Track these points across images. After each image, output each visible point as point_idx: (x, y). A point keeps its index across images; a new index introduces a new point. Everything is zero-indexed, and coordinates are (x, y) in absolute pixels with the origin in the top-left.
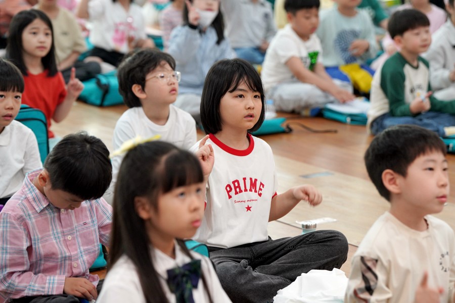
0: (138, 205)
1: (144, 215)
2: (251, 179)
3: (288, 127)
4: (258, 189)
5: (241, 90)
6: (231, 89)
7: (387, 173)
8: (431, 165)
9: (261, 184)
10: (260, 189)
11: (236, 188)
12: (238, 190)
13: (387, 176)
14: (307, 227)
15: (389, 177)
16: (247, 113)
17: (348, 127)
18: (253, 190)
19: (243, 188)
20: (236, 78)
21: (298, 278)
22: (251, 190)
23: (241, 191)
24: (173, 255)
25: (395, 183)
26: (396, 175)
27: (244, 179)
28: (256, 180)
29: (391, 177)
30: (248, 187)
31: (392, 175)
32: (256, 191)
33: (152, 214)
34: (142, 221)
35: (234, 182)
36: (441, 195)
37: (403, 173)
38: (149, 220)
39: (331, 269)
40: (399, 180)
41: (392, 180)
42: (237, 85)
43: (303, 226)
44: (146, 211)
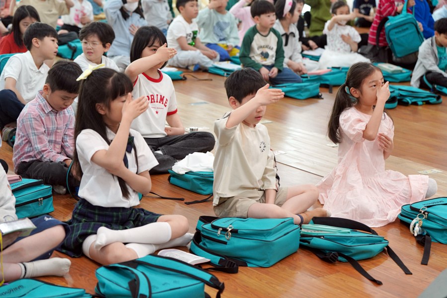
0: (98, 107)
1: (102, 112)
2: (161, 96)
3: (184, 77)
4: (164, 102)
5: (155, 46)
6: (149, 45)
7: (231, 98)
9: (167, 100)
10: (166, 103)
11: (152, 99)
12: (153, 101)
14: (192, 130)
15: (232, 100)
18: (161, 102)
19: (156, 100)
20: (153, 39)
21: (187, 156)
22: (160, 102)
23: (154, 102)
25: (235, 104)
27: (157, 95)
28: (164, 97)
29: (234, 100)
30: (159, 101)
32: (163, 103)
33: (107, 112)
34: (101, 115)
35: (151, 96)
38: (106, 115)
39: (206, 152)
42: (153, 43)
43: (190, 129)
44: (103, 110)
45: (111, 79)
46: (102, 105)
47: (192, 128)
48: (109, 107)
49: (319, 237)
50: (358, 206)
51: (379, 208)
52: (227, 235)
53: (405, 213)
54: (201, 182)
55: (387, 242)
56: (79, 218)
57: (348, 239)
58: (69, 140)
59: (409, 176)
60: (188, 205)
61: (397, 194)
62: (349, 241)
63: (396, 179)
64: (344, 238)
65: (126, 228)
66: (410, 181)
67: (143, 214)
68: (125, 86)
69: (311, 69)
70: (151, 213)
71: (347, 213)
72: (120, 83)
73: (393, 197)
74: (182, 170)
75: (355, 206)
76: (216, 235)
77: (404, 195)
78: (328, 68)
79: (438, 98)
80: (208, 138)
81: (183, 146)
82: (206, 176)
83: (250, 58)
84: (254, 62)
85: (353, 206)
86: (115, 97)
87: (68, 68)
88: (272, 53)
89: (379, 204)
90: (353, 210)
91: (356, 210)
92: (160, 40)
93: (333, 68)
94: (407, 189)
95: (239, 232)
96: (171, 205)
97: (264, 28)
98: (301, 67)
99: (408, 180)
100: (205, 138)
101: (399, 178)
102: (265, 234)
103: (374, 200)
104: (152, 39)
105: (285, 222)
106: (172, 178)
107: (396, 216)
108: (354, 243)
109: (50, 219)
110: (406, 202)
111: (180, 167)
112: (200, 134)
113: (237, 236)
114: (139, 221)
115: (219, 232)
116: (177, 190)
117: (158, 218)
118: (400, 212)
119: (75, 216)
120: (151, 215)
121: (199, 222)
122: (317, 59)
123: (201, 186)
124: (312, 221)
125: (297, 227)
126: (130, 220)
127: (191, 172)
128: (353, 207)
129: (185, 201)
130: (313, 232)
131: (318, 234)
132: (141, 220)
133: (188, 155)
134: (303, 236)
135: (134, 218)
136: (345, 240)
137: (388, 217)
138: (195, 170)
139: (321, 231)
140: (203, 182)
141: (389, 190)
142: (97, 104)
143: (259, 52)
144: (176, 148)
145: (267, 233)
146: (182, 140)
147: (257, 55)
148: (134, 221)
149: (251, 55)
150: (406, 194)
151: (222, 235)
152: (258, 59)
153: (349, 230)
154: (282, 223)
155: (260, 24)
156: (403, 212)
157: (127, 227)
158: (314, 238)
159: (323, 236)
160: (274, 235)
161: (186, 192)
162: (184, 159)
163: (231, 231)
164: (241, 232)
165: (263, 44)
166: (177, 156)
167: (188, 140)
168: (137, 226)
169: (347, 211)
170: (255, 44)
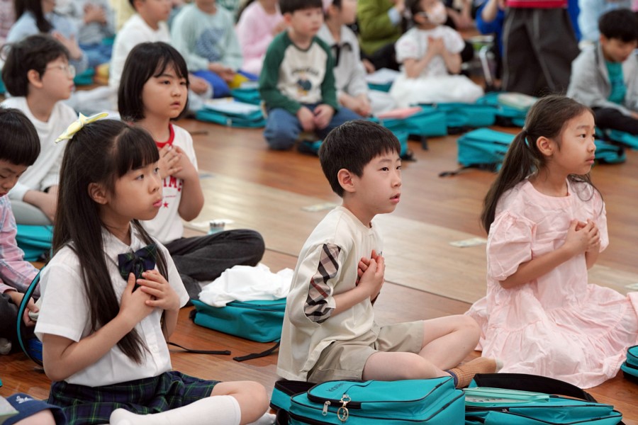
0: (93, 190)
1: (99, 199)
4: (177, 185)
5: (167, 76)
6: (155, 74)
7: (342, 172)
8: (386, 165)
13: (342, 174)
14: (216, 225)
15: (344, 176)
16: (173, 100)
17: (229, 130)
18: (173, 186)
22: (170, 186)
24: (128, 241)
25: (349, 182)
26: (351, 175)
29: (347, 176)
30: (168, 182)
31: (347, 174)
32: (175, 187)
33: (109, 199)
36: (395, 194)
37: (359, 173)
38: (108, 205)
40: (354, 179)
41: (348, 180)
42: (164, 69)
43: (211, 225)
44: (102, 196)
45: (116, 139)
46: (100, 185)
47: (212, 222)
48: (112, 191)
49: (499, 409)
50: (551, 351)
51: (585, 353)
52: (341, 414)
53: (634, 361)
54: (257, 320)
55: (618, 414)
56: (66, 398)
57: (556, 412)
58: (5, 253)
59: (628, 293)
60: (241, 363)
61: (612, 328)
62: (559, 415)
63: (605, 303)
64: (547, 411)
65: (155, 412)
66: (634, 303)
67: (181, 382)
68: (142, 151)
69: (381, 108)
70: (194, 379)
71: (532, 365)
72: (133, 147)
73: (605, 333)
74: (220, 299)
75: (546, 353)
76: (321, 415)
77: (624, 330)
78: (411, 106)
79: (620, 153)
80: (252, 241)
81: (210, 257)
82: (265, 308)
83: (279, 91)
84: (285, 98)
85: (541, 352)
86: (123, 171)
87: (8, 120)
88: (316, 81)
89: (584, 347)
90: (542, 359)
91: (547, 359)
92: (175, 64)
93: (422, 105)
94: (628, 317)
95: (362, 407)
96: (210, 363)
97: (302, 36)
98: (363, 105)
99: (629, 303)
100: (248, 241)
101: (612, 301)
102: (411, 409)
103: (575, 340)
104: (161, 62)
105: (441, 384)
106: (198, 316)
107: (618, 367)
108: (566, 418)
109: (26, 399)
110: (631, 342)
111: (216, 293)
112: (237, 233)
113: (359, 414)
114: (178, 395)
115: (325, 408)
116: (210, 336)
117: (212, 389)
118: (624, 360)
119: (58, 396)
120: (196, 383)
121: (274, 392)
122: (386, 88)
123: (256, 325)
124: (473, 382)
125: (459, 394)
126: (161, 395)
127: (236, 302)
128: (541, 355)
129: (233, 355)
130: (485, 402)
131: (495, 404)
132: (182, 394)
133: (224, 271)
134: (469, 409)
135: (166, 390)
136: (550, 414)
137: (605, 370)
138: (243, 298)
139: (500, 398)
140: (261, 319)
141: (595, 320)
142: (91, 185)
143: (293, 79)
144: (196, 260)
145: (416, 405)
146: (205, 245)
147: (292, 85)
148: (167, 397)
149: (280, 85)
150: (628, 328)
151: (330, 413)
152: (292, 92)
153: (547, 396)
154: (437, 387)
155: (294, 27)
156: (631, 360)
157: (157, 409)
158: (491, 412)
159: (507, 408)
160: (427, 409)
161: (230, 339)
162: (218, 280)
163: (348, 406)
164: (368, 406)
165: (300, 64)
166: (200, 274)
167: (218, 245)
168: (174, 405)
169: (531, 362)
170: (287, 66)
